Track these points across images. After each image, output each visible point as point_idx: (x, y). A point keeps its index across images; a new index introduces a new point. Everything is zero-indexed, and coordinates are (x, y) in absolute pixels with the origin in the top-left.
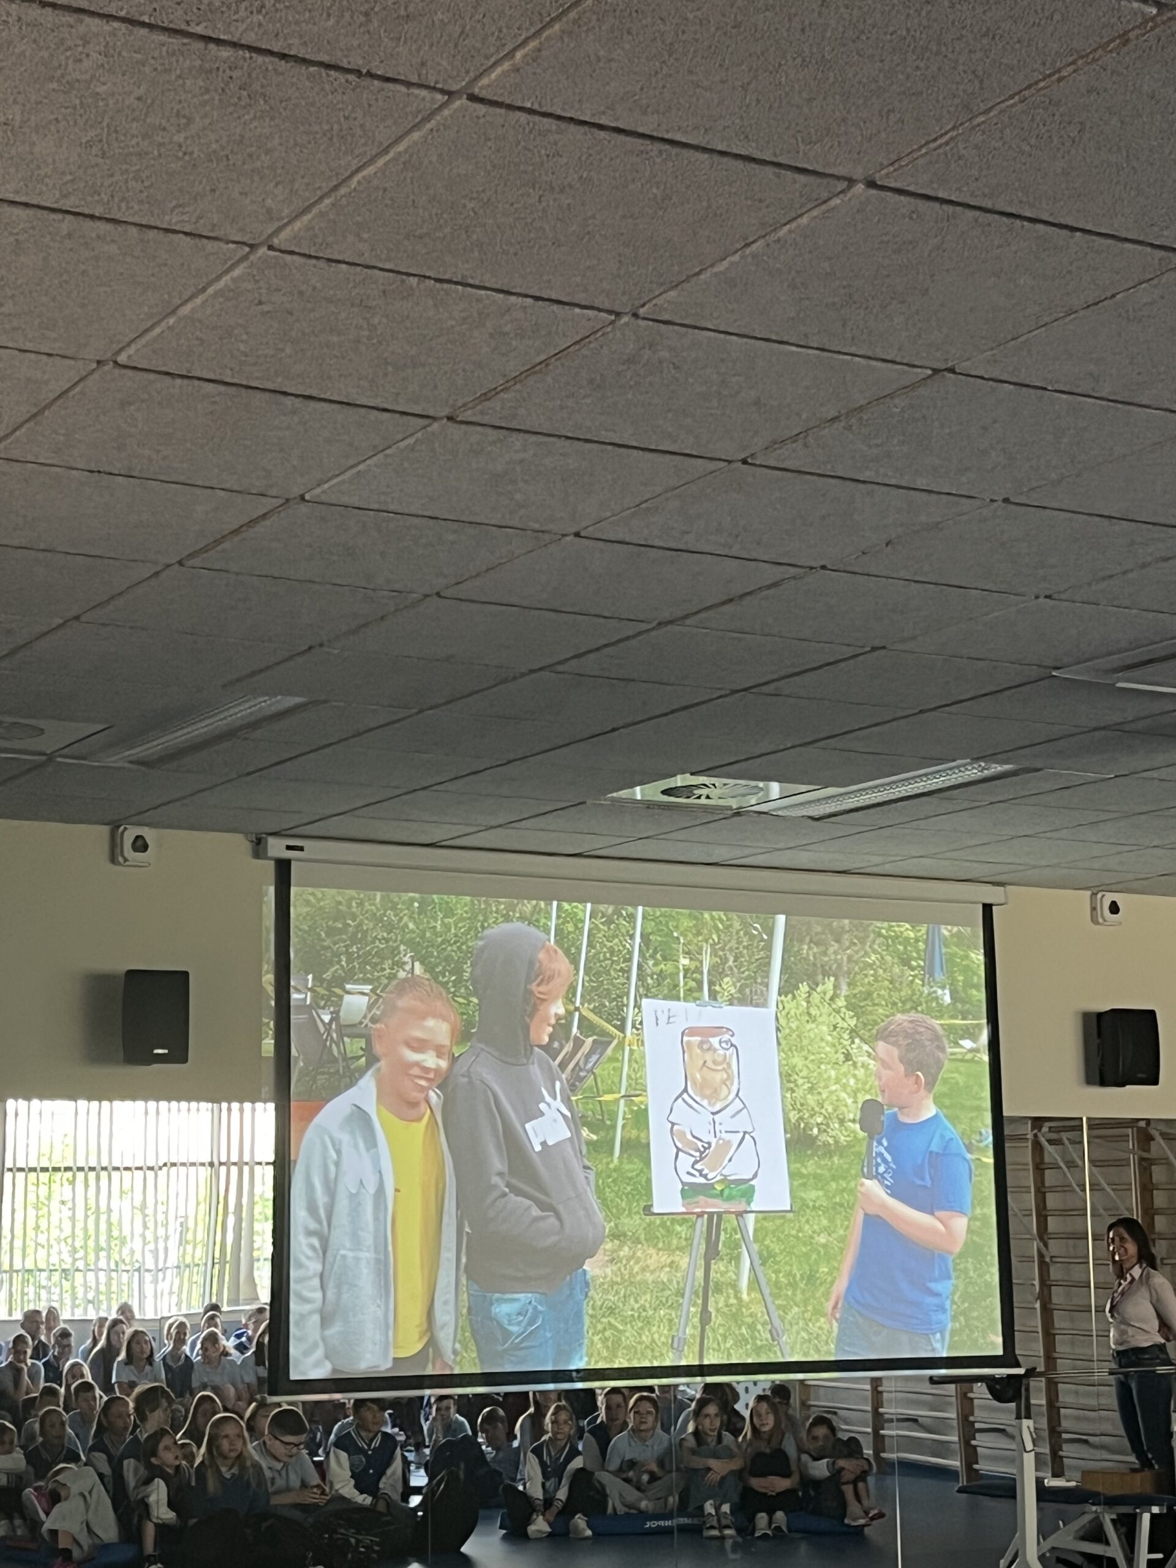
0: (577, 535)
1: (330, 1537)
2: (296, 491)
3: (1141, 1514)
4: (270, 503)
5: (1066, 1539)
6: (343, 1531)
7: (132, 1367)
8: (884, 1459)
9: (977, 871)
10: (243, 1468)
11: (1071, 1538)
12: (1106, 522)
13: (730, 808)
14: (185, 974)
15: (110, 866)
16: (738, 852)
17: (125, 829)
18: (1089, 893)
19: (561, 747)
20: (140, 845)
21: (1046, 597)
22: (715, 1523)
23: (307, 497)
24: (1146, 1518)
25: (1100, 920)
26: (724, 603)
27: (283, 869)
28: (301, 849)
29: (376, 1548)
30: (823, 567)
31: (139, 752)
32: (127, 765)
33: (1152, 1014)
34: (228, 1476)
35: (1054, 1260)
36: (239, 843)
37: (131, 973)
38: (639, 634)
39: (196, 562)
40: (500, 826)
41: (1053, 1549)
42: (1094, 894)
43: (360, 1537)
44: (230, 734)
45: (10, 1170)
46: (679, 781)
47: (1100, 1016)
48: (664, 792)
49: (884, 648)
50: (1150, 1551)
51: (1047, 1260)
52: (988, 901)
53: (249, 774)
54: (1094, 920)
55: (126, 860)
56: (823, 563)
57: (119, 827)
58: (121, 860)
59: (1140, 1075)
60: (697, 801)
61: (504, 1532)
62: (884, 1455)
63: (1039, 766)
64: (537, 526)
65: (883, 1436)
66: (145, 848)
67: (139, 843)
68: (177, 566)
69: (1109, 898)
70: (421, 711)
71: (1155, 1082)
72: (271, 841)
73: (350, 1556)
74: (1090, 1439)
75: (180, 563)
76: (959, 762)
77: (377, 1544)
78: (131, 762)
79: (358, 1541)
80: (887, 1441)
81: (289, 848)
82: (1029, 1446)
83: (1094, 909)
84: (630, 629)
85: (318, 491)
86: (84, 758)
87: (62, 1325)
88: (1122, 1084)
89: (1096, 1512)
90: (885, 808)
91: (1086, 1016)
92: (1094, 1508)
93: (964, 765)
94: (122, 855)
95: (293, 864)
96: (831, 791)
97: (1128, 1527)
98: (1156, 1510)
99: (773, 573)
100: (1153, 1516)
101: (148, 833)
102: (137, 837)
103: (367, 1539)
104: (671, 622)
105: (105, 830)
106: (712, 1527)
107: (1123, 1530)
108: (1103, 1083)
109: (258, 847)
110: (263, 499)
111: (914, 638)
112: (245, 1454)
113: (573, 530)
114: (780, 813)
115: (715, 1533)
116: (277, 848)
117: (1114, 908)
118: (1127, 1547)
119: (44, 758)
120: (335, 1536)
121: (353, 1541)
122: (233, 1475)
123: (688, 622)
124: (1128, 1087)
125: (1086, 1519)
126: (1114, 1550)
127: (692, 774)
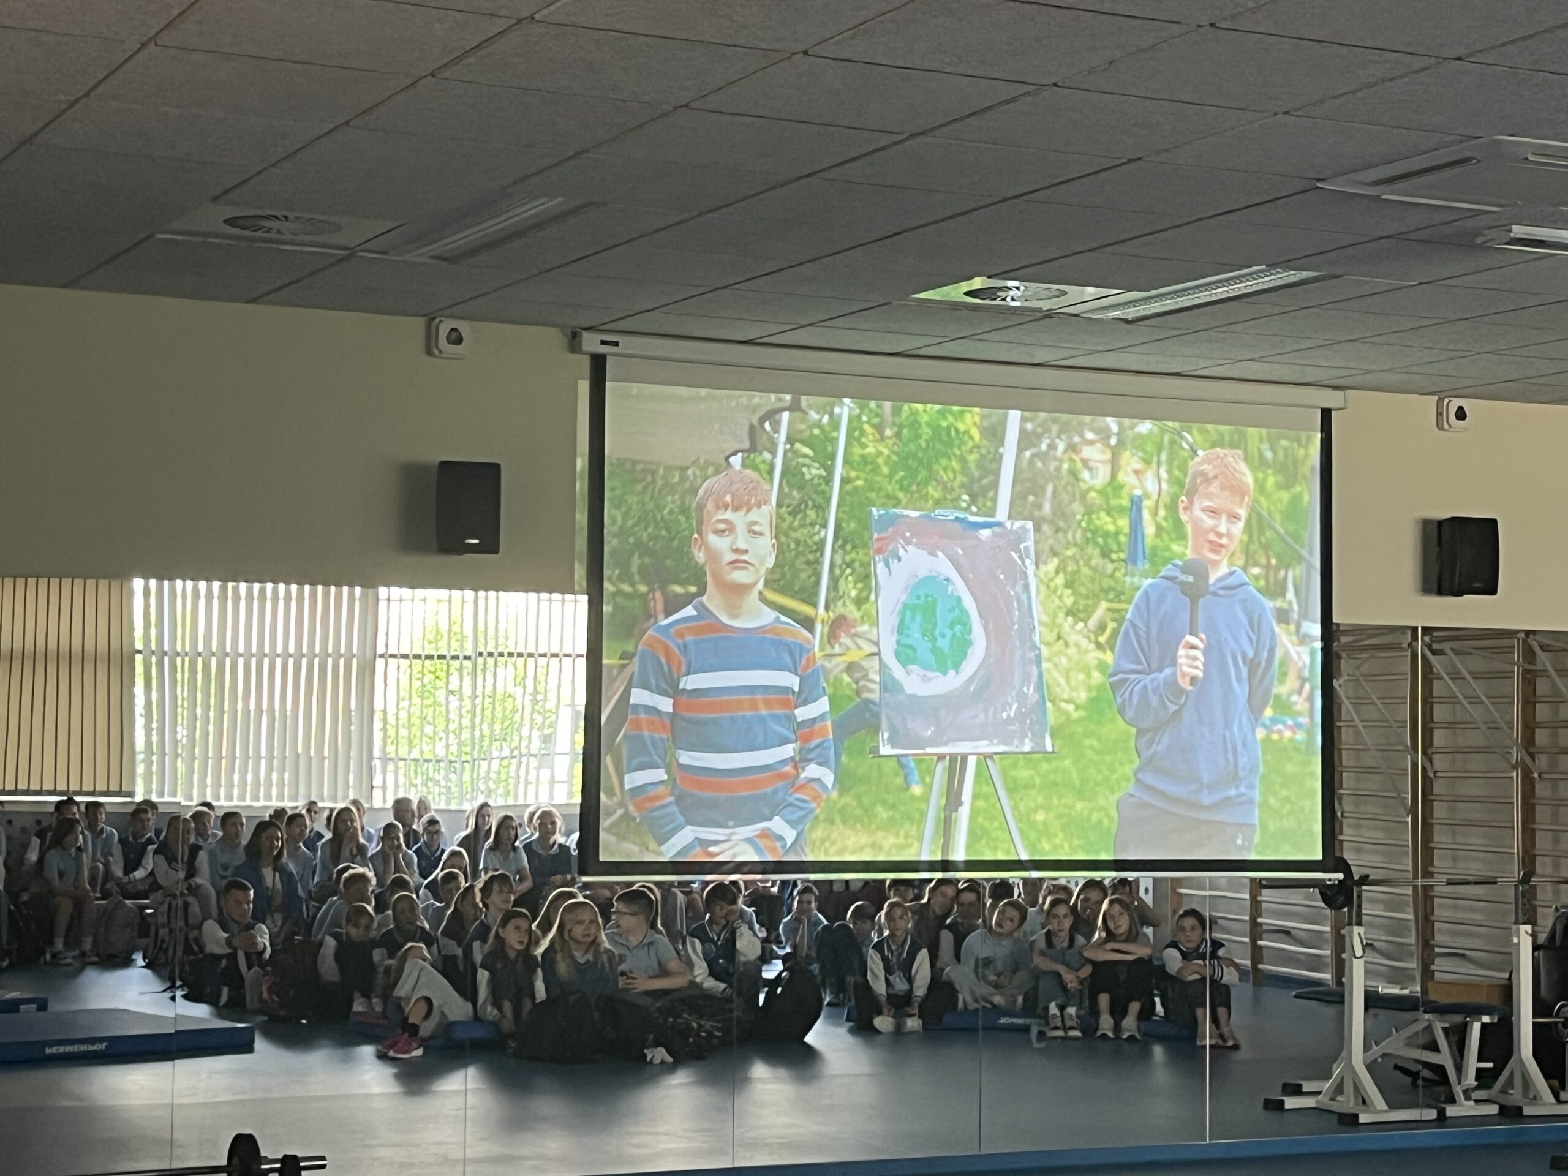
0: (806, 53)
1: (674, 1021)
2: (525, 13)
3: (1472, 1023)
4: (505, 23)
5: (1397, 1045)
6: (685, 1016)
7: (498, 854)
8: (1261, 971)
9: (1312, 375)
10: (597, 954)
11: (1402, 1044)
12: (1317, 46)
13: (1040, 310)
14: (496, 467)
15: (426, 358)
16: (1061, 354)
17: (441, 321)
18: (1436, 398)
19: (849, 249)
20: (456, 338)
21: (1285, 113)
22: (1059, 1024)
23: (537, 17)
24: (1477, 1027)
25: (1446, 426)
26: (968, 116)
27: (598, 364)
28: (616, 344)
29: (718, 1034)
30: (1055, 85)
31: (437, 248)
32: (429, 260)
33: (1493, 522)
34: (582, 961)
35: (1438, 774)
36: (552, 338)
37: (443, 464)
38: (895, 144)
39: (447, 74)
40: (811, 325)
41: (1384, 1056)
42: (1440, 401)
43: (702, 1023)
44: (520, 233)
45: (381, 656)
46: (978, 283)
47: (1440, 523)
48: (967, 294)
49: (1140, 159)
50: (1480, 1060)
51: (1431, 775)
52: (1326, 405)
53: (549, 270)
54: (1440, 427)
55: (441, 352)
56: (1054, 81)
57: (435, 318)
58: (436, 352)
59: (1477, 585)
60: (1003, 303)
61: (852, 1024)
62: (1260, 966)
63: (1338, 273)
64: (763, 45)
65: (1261, 947)
66: (459, 341)
67: (454, 335)
68: (430, 77)
69: (1456, 403)
70: (700, 214)
71: (1493, 592)
72: (586, 335)
73: (691, 1040)
74: (1467, 953)
75: (433, 75)
76: (1255, 268)
77: (718, 1029)
78: (432, 257)
79: (700, 1026)
80: (1265, 952)
81: (603, 343)
82: (1359, 952)
83: (1439, 414)
84: (885, 140)
85: (545, 12)
86: (385, 253)
87: (433, 813)
88: (1459, 593)
89: (1428, 1020)
90: (1195, 311)
91: (1426, 523)
92: (1427, 1016)
93: (1262, 271)
94: (437, 347)
95: (609, 358)
96: (1135, 295)
97: (1458, 1037)
98: (1486, 1019)
99: (1006, 91)
100: (1484, 1025)
101: (463, 327)
102: (453, 330)
103: (708, 1025)
104: (922, 134)
105: (421, 321)
106: (1056, 1028)
107: (1454, 1039)
108: (1440, 592)
109: (574, 340)
110: (495, 20)
111: (1167, 150)
112: (598, 940)
113: (802, 47)
114: (1090, 315)
115: (1060, 1033)
116: (591, 343)
117: (1461, 414)
118: (1456, 1053)
119: (346, 252)
120: (680, 1021)
121: (695, 1025)
122: (588, 961)
123: (938, 133)
124: (1466, 596)
125: (1418, 1027)
126: (1444, 1057)
127: (989, 277)
